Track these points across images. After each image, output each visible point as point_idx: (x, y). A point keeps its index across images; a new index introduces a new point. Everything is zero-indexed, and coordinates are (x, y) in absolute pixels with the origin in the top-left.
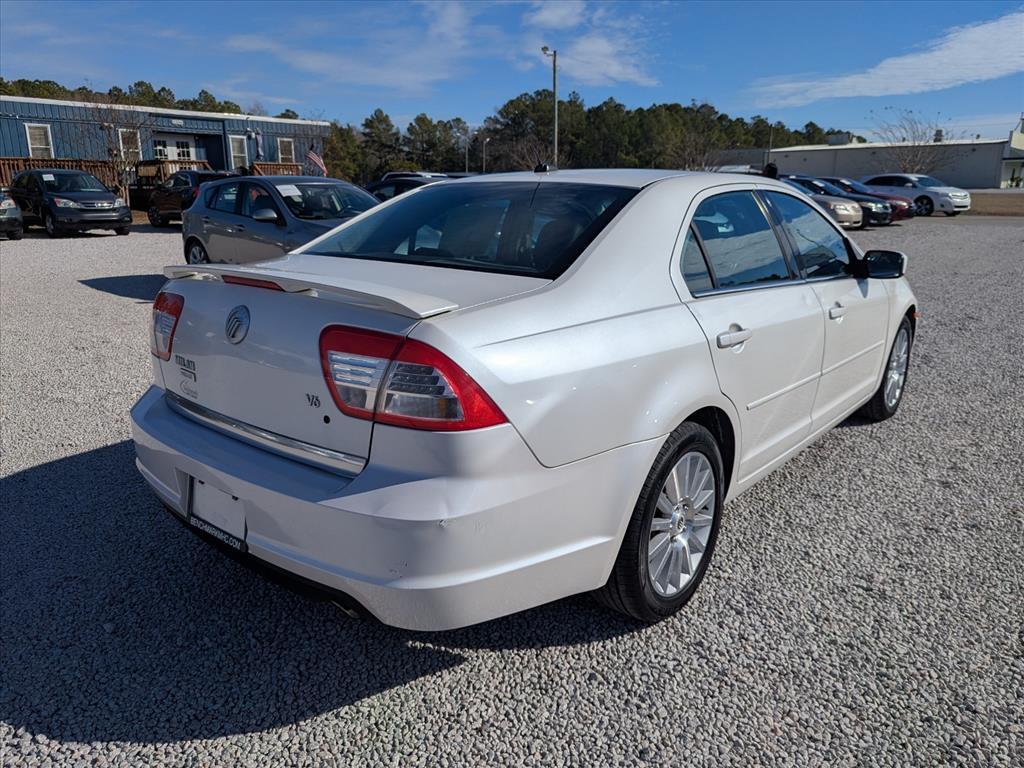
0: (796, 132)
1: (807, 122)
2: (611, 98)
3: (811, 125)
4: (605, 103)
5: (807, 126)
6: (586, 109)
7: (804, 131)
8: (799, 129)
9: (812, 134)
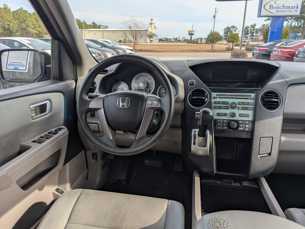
0: (90, 25)
1: (92, 22)
2: (21, 8)
3: (93, 23)
4: (19, 9)
5: (92, 23)
6: (12, 11)
7: (92, 25)
8: (90, 24)
9: (94, 26)
